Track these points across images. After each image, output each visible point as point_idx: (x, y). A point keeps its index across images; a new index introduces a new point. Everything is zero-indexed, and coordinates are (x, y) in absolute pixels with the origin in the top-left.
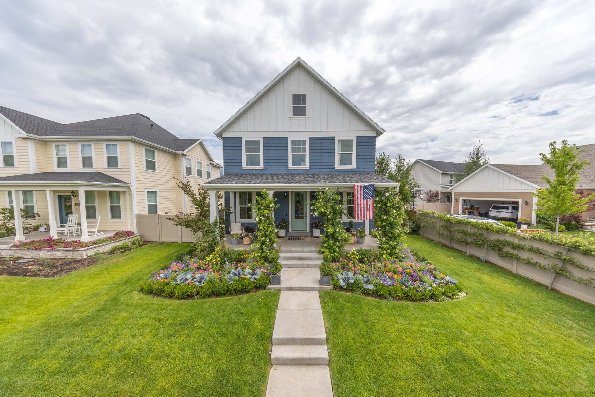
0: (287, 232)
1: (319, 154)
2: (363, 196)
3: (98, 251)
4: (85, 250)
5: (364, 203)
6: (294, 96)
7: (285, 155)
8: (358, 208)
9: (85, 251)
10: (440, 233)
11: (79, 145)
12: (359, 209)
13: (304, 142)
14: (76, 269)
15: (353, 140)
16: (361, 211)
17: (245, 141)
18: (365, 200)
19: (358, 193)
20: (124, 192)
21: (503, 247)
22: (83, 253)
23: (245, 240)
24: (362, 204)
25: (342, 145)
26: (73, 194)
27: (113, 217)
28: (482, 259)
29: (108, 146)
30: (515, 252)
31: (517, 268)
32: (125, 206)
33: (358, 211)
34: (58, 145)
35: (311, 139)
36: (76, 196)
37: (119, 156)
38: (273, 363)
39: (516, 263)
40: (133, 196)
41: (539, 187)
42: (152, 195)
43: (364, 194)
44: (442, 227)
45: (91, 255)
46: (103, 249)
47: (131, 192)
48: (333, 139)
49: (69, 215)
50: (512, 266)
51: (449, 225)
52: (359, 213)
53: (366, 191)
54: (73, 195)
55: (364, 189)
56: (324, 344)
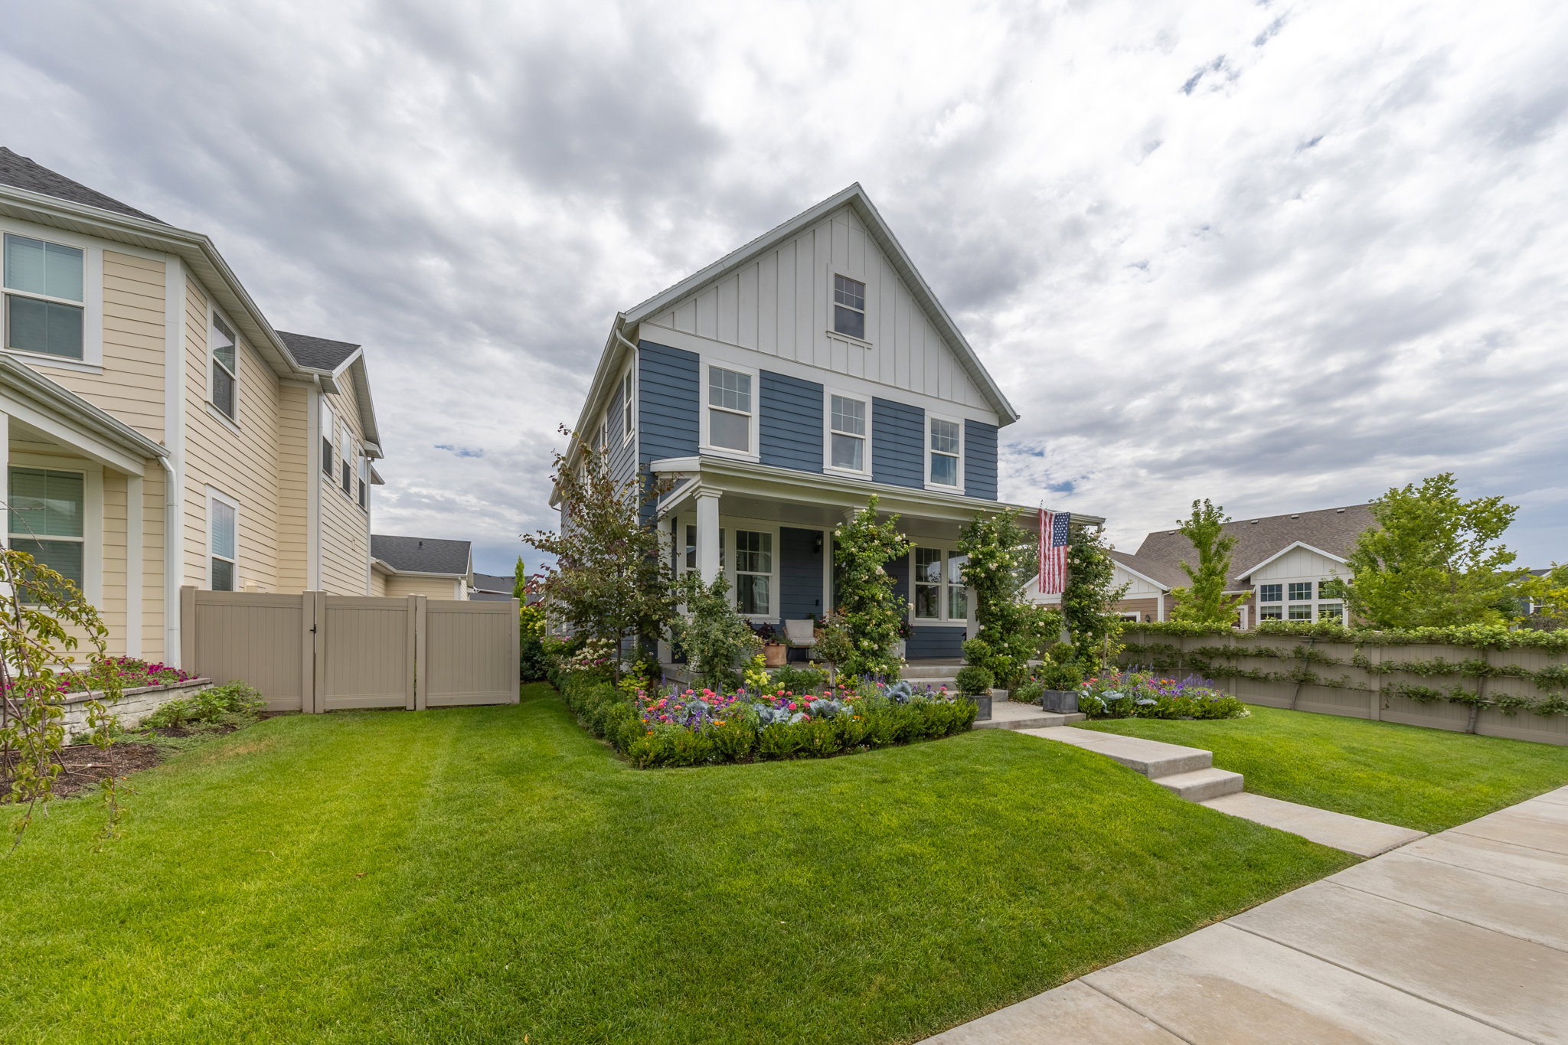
1: (892, 446)
2: (1054, 538)
5: (1053, 553)
6: (839, 280)
7: (815, 432)
8: (1045, 565)
12: (1047, 567)
13: (861, 406)
15: (958, 423)
16: (1049, 574)
17: (710, 367)
18: (1056, 548)
19: (1046, 529)
21: (1211, 660)
24: (1051, 557)
25: (937, 432)
32: (117, 545)
33: (1044, 573)
35: (876, 402)
37: (93, 306)
41: (1165, 588)
43: (1055, 535)
48: (920, 413)
52: (1047, 576)
53: (1057, 527)
55: (1055, 523)
56: (1210, 767)
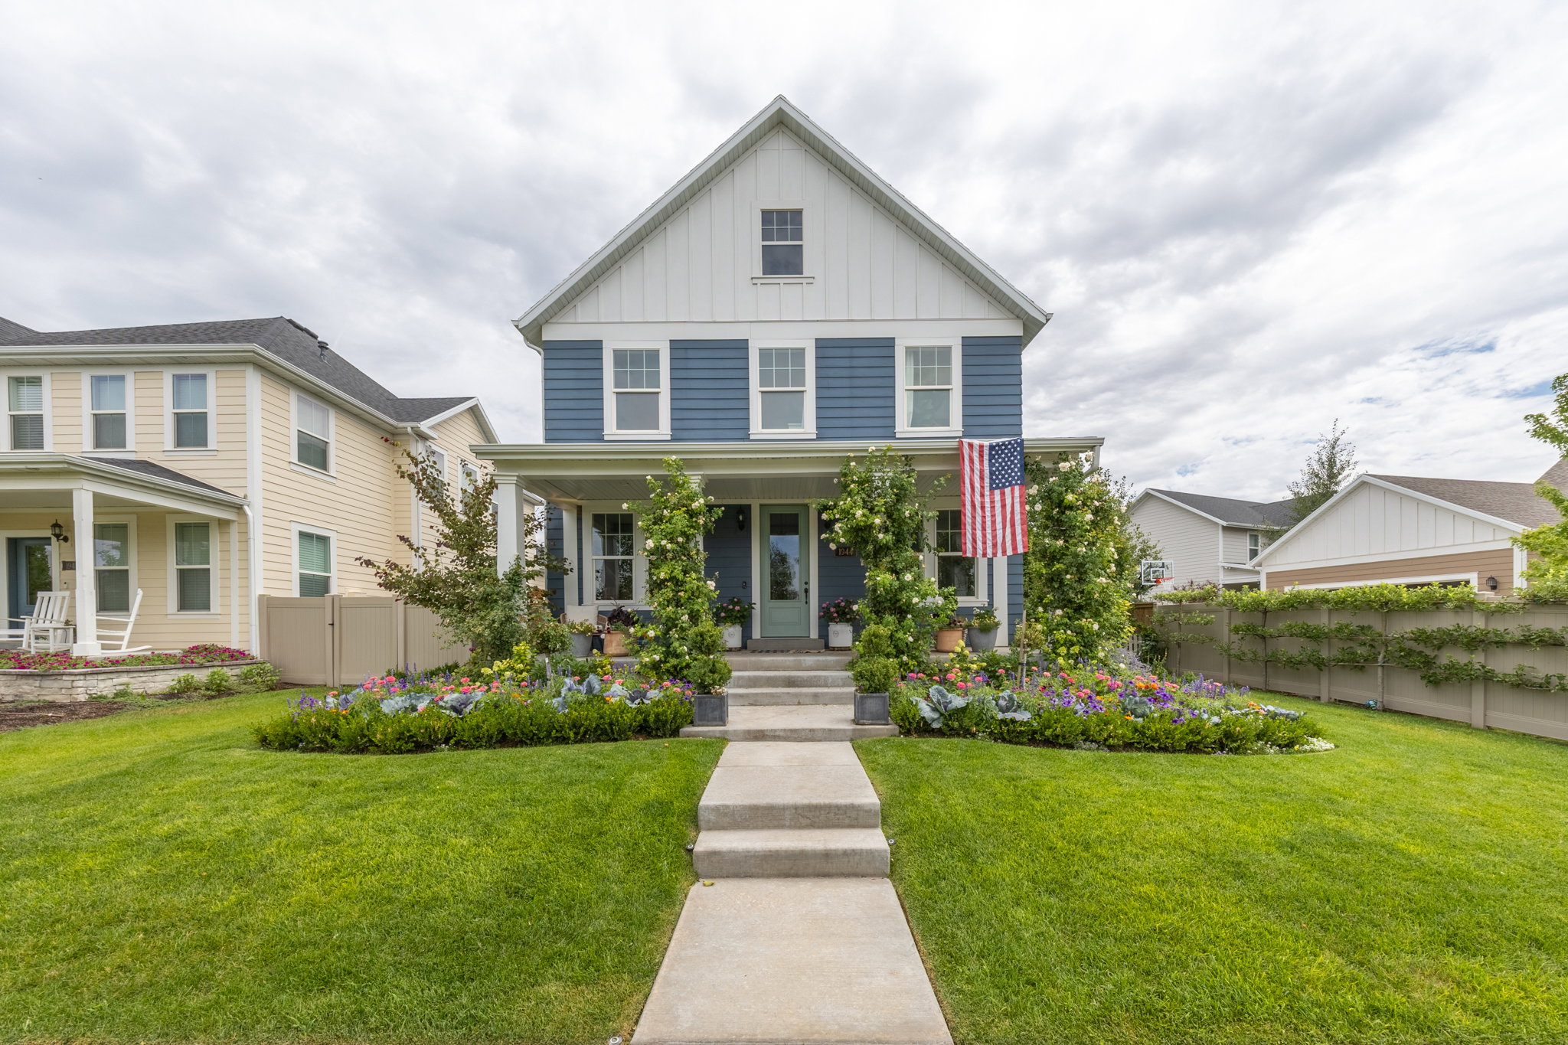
0: (746, 635)
1: (846, 393)
2: (991, 479)
3: (127, 685)
4: (85, 674)
5: (992, 502)
6: (767, 216)
7: (740, 394)
8: (974, 517)
9: (82, 677)
10: (1232, 652)
11: (85, 378)
12: (979, 519)
13: (799, 353)
14: (46, 722)
15: (950, 347)
16: (984, 529)
17: (614, 351)
18: (997, 492)
19: (972, 470)
20: (224, 524)
21: (1436, 652)
22: (76, 684)
23: (611, 642)
24: (988, 505)
25: (916, 363)
26: (57, 531)
27: (184, 605)
28: (1371, 703)
29: (178, 379)
30: (1477, 659)
31: (1486, 709)
32: (226, 569)
33: (974, 529)
34: (19, 381)
35: (822, 344)
36: (66, 539)
37: (211, 409)
38: (699, 871)
39: (1483, 687)
40: (252, 536)
42: (315, 546)
43: (992, 473)
44: (1236, 630)
45: (104, 693)
46: (143, 682)
47: (247, 523)
48: (889, 343)
49: (40, 594)
50: (1470, 707)
51: (1257, 618)
52: (979, 533)
53: (997, 461)
54: (58, 536)
55: (991, 457)
56: (874, 826)
